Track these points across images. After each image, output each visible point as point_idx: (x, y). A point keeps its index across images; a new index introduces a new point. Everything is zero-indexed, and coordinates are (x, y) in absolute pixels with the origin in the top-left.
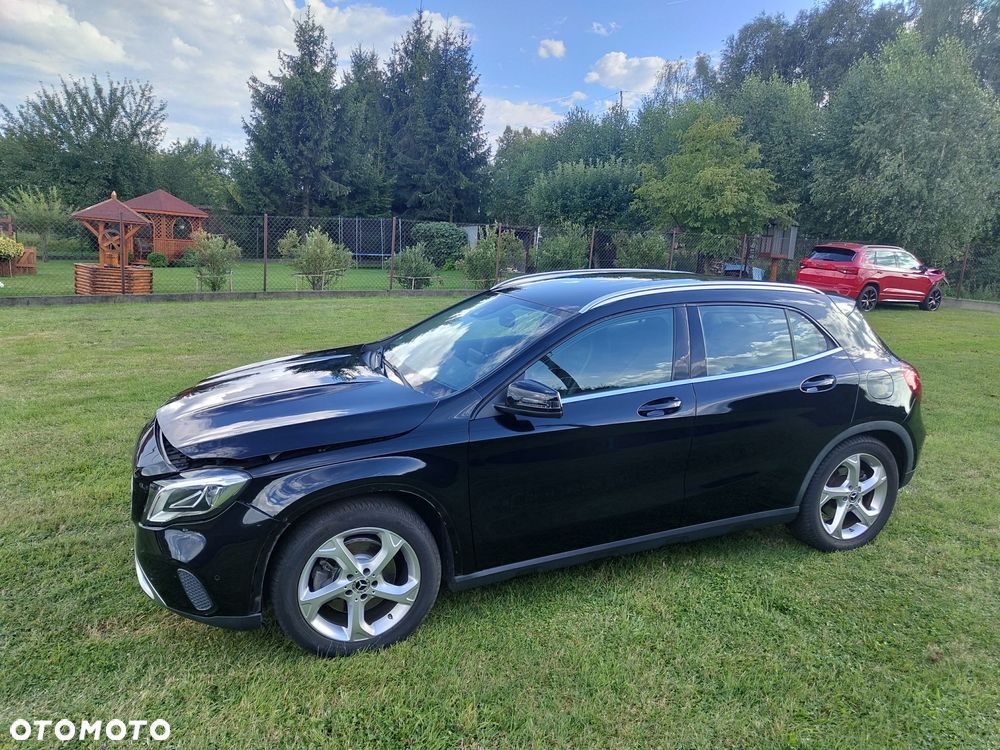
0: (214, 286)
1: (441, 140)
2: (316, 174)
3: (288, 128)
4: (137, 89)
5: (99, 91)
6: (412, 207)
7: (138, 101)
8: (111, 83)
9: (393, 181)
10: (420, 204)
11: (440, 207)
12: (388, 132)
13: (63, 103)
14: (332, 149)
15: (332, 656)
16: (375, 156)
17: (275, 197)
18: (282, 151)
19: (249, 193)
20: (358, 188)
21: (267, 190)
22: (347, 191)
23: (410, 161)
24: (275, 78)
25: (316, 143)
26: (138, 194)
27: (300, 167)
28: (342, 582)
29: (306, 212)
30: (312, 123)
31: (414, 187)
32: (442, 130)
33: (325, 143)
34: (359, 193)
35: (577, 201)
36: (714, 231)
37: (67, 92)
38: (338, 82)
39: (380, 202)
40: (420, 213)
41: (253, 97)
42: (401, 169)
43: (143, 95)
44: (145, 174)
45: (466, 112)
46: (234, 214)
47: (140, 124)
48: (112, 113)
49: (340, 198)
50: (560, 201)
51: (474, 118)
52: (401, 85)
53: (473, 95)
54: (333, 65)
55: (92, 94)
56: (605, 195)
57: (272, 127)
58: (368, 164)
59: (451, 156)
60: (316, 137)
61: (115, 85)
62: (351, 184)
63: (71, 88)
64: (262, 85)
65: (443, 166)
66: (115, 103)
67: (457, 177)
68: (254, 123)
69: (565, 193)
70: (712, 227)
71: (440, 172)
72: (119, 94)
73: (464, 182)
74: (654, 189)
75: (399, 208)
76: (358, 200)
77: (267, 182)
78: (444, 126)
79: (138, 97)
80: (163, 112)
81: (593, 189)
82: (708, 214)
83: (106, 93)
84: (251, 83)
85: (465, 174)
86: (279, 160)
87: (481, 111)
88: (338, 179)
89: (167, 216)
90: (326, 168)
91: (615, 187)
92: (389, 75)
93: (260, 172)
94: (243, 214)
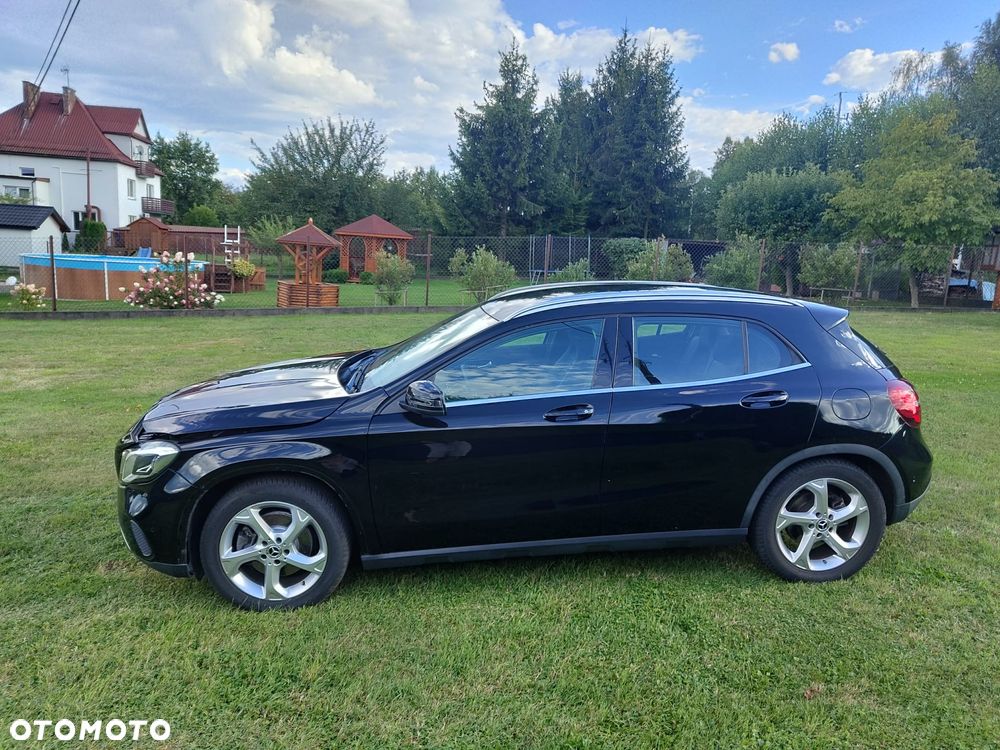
0: (391, 301)
1: (638, 156)
2: (514, 195)
3: (488, 153)
4: (362, 126)
5: (332, 131)
6: (606, 224)
7: (363, 137)
8: (342, 123)
9: (588, 198)
10: (614, 222)
11: (633, 222)
12: (588, 150)
13: (305, 143)
14: (529, 169)
15: (246, 608)
16: (572, 175)
17: (475, 219)
18: (482, 175)
19: (452, 215)
20: (552, 207)
21: (468, 212)
22: (541, 210)
23: (606, 178)
24: (480, 108)
25: (514, 166)
26: (359, 218)
27: (499, 190)
28: (259, 547)
29: (503, 232)
30: (510, 147)
31: (610, 204)
32: (640, 145)
33: (523, 165)
34: (553, 211)
35: (766, 212)
36: (917, 242)
37: (307, 133)
38: (539, 105)
39: (575, 220)
40: (614, 229)
41: (461, 126)
42: (597, 186)
43: (367, 131)
44: (366, 200)
45: (665, 127)
47: (365, 157)
48: (342, 149)
49: (535, 217)
50: (747, 214)
51: (673, 131)
52: (604, 104)
53: (673, 109)
54: (534, 91)
55: (327, 133)
56: (798, 205)
57: (474, 152)
58: (563, 182)
59: (647, 171)
60: (514, 159)
61: (344, 125)
62: (546, 203)
63: (311, 130)
64: (468, 115)
65: (638, 181)
66: (344, 139)
67: (653, 192)
68: (460, 150)
69: (753, 204)
70: (916, 236)
71: (635, 188)
72: (348, 132)
73: (660, 196)
74: (850, 197)
75: (593, 225)
76: (553, 218)
77: (468, 204)
78: (641, 142)
79: (363, 134)
80: (382, 145)
81: (784, 199)
82: (909, 223)
83: (337, 133)
84: (458, 113)
85: (662, 190)
86: (479, 182)
87: (680, 125)
88: (534, 200)
89: (379, 239)
90: (522, 190)
91: (810, 196)
92: (592, 95)
93: (462, 195)
94: (446, 235)
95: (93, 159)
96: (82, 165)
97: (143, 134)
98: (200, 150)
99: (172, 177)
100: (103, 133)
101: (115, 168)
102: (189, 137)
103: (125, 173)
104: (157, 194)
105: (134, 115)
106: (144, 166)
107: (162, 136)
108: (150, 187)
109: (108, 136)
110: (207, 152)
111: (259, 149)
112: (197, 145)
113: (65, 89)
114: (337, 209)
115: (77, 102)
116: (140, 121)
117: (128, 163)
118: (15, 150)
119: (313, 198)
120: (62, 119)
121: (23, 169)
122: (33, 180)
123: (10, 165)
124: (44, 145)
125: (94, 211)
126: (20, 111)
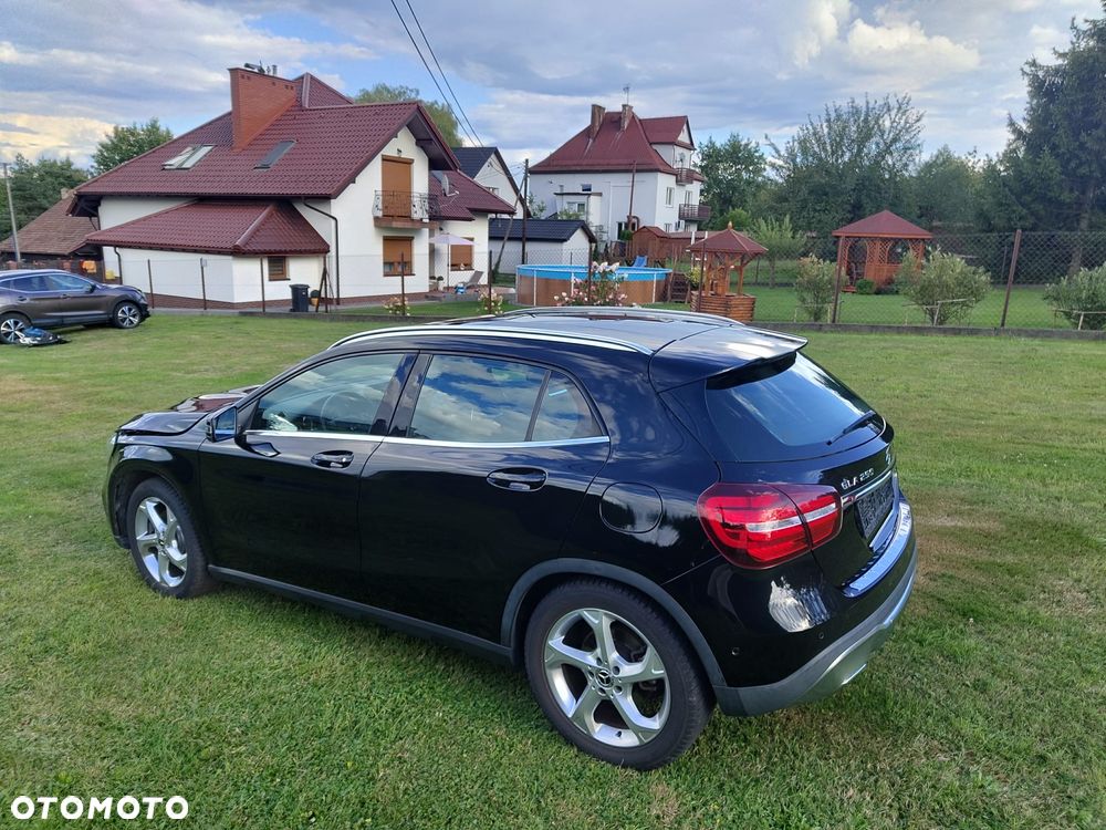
0: (816, 316)
3: (1068, 116)
4: (893, 103)
7: (893, 117)
8: (868, 103)
17: (1037, 207)
19: (1001, 205)
21: (1027, 198)
24: (1062, 55)
27: (1081, 165)
29: (1084, 224)
37: (829, 119)
41: (1030, 85)
43: (900, 108)
46: (984, 231)
48: (865, 135)
61: (871, 106)
63: (833, 115)
64: (1043, 68)
77: (1028, 188)
80: (918, 124)
84: (1027, 68)
86: (1046, 158)
89: (883, 239)
93: (1019, 176)
94: (991, 231)
95: (638, 171)
96: (628, 177)
97: (688, 142)
98: (749, 151)
99: (718, 182)
100: (651, 144)
101: (656, 178)
102: (741, 137)
103: (664, 181)
104: (696, 200)
105: (680, 123)
106: (684, 173)
107: (713, 139)
108: (689, 194)
109: (655, 147)
110: (756, 151)
111: (772, 145)
112: (747, 145)
113: (624, 106)
114: (854, 207)
115: (634, 117)
117: (669, 171)
118: (578, 168)
119: (826, 194)
120: (619, 135)
121: (583, 186)
122: (589, 195)
123: (574, 183)
124: (601, 161)
125: (634, 220)
126: (587, 133)
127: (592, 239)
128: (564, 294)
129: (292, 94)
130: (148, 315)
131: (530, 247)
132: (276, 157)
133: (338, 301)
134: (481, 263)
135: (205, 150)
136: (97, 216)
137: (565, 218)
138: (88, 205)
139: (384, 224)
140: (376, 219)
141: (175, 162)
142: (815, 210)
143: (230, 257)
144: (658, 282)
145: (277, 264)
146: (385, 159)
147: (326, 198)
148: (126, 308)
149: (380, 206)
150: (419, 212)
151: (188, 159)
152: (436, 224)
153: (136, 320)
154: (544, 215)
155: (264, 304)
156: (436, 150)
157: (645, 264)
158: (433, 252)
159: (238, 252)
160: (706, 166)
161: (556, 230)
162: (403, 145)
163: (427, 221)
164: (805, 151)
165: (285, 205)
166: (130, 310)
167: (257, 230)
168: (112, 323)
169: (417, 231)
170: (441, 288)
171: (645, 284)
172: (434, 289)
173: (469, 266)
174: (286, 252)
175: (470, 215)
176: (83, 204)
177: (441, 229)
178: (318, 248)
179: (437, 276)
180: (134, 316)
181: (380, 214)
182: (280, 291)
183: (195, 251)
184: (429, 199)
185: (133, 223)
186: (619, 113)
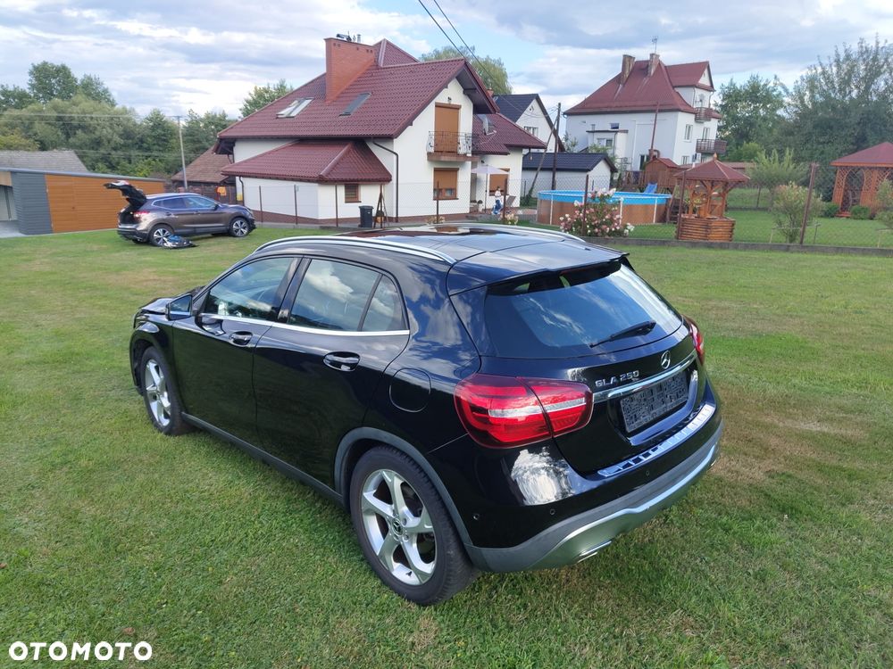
0: (792, 237)
61: (881, 45)
89: (881, 168)
95: (661, 111)
96: (651, 117)
97: (708, 84)
98: (767, 90)
99: (735, 119)
100: (674, 87)
101: (677, 117)
102: (760, 78)
103: (685, 119)
104: (713, 135)
105: (703, 67)
106: (703, 112)
107: (734, 81)
108: (706, 130)
109: (677, 90)
110: (775, 90)
112: (765, 85)
113: (652, 55)
114: (857, 139)
115: (660, 64)
116: (706, 72)
117: (688, 109)
118: (609, 110)
119: (831, 128)
120: (646, 80)
121: (612, 125)
122: (617, 132)
123: (604, 122)
124: (627, 104)
125: (655, 153)
126: (618, 79)
127: (613, 170)
128: (567, 215)
129: (372, 56)
130: (254, 228)
131: (559, 176)
132: (357, 105)
133: (397, 220)
134: (515, 190)
135: (307, 102)
136: (232, 153)
137: (594, 151)
138: (226, 146)
139: (434, 158)
140: (429, 154)
141: (285, 112)
142: (819, 143)
143: (317, 184)
144: (659, 206)
145: (352, 189)
146: (438, 106)
147: (390, 138)
148: (238, 222)
149: (433, 144)
150: (464, 148)
151: (294, 110)
152: (477, 158)
153: (245, 231)
154: (576, 150)
155: (337, 221)
156: (479, 97)
157: (655, 190)
158: (475, 181)
159: (322, 181)
160: (727, 105)
161: (581, 162)
162: (453, 94)
163: (470, 155)
164: (812, 88)
165: (360, 144)
166: (241, 223)
167: (337, 163)
168: (228, 233)
169: (462, 163)
170: (480, 210)
171: (647, 208)
172: (474, 211)
173: (504, 192)
174: (358, 180)
175: (506, 150)
176: (223, 145)
177: (483, 162)
178: (383, 178)
179: (477, 200)
180: (244, 228)
181: (432, 150)
182: (352, 211)
183: (293, 180)
184: (473, 137)
185: (253, 158)
186: (647, 61)
